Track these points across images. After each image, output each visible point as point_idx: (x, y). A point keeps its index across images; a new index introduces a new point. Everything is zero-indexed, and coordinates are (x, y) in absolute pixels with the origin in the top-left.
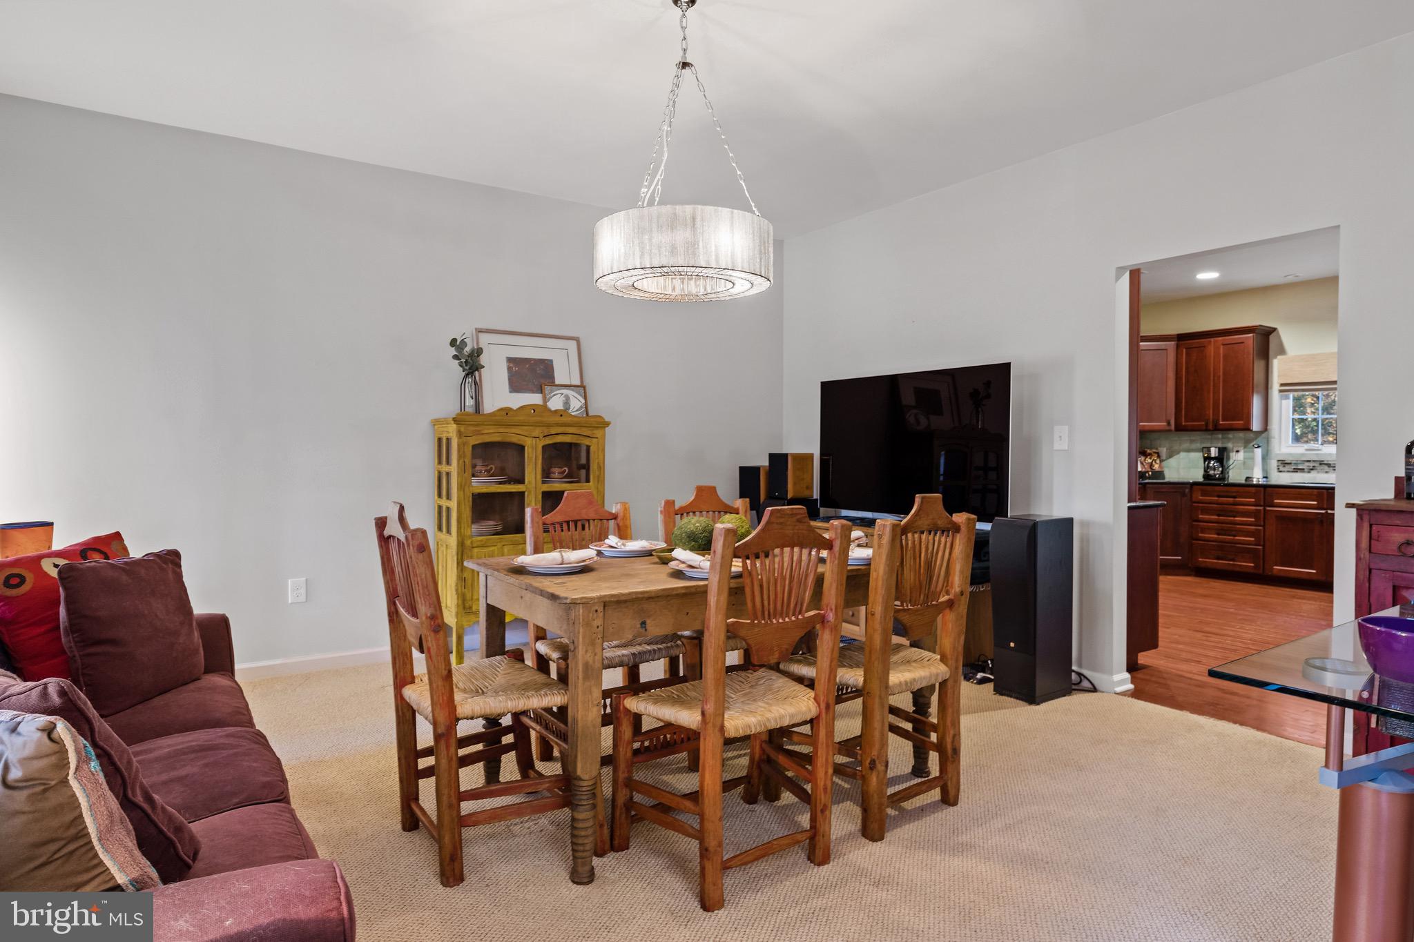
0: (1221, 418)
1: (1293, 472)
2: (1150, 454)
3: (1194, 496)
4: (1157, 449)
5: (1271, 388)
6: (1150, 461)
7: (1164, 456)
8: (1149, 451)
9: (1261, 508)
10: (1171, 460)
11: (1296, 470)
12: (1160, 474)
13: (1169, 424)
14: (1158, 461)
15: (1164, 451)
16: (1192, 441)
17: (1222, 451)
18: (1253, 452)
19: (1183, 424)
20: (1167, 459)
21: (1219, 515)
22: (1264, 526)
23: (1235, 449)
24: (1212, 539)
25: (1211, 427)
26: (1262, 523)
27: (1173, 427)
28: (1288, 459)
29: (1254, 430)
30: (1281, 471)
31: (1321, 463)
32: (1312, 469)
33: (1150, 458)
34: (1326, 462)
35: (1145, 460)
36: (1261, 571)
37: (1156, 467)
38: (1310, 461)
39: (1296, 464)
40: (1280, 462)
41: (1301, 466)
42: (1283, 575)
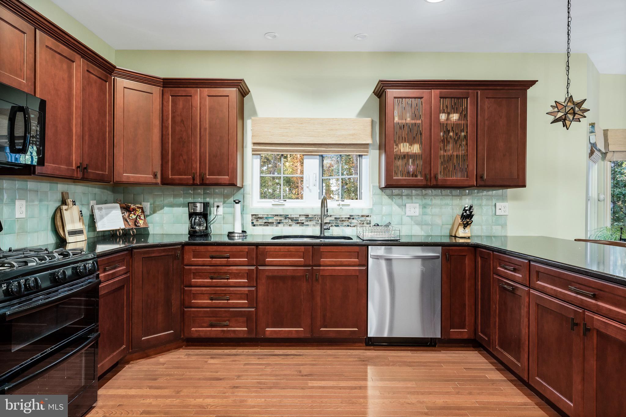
0: (207, 175)
1: (264, 225)
2: (134, 210)
3: (186, 257)
4: (141, 204)
5: (246, 147)
6: (134, 217)
7: (148, 212)
8: (132, 206)
9: (253, 268)
10: (155, 215)
11: (267, 224)
12: (143, 233)
13: (155, 176)
14: (142, 217)
15: (147, 206)
16: (175, 196)
17: (206, 205)
18: (234, 207)
19: (170, 177)
20: (151, 214)
21: (212, 278)
22: (256, 287)
23: (216, 204)
24: (205, 305)
25: (198, 181)
26: (255, 284)
27: (159, 180)
28: (260, 213)
29: (238, 185)
30: (254, 225)
31: (286, 217)
32: (279, 223)
33: (134, 214)
34: (289, 216)
35: (129, 216)
37: (141, 223)
38: (278, 215)
39: (266, 218)
40: (254, 216)
41: (270, 221)
42: (275, 336)
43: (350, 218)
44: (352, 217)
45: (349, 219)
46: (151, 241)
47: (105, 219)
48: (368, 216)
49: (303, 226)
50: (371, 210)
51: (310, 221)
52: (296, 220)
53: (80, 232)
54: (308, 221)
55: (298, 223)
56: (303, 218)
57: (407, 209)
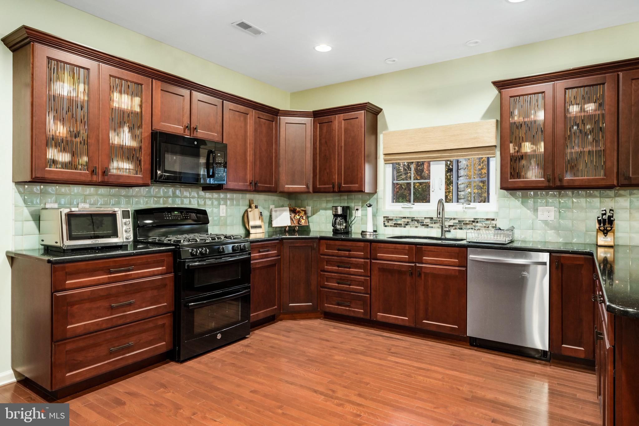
0: (343, 183)
1: (394, 226)
2: (299, 212)
3: (321, 248)
4: (305, 208)
5: (379, 158)
6: (298, 217)
7: (309, 214)
8: (298, 209)
9: (368, 261)
10: (314, 216)
11: (396, 225)
12: (305, 229)
13: (308, 187)
14: (304, 218)
15: (309, 209)
16: (328, 202)
17: (346, 209)
18: (366, 210)
19: (318, 186)
20: (312, 216)
21: (338, 267)
22: (370, 277)
23: (356, 208)
24: (334, 287)
25: (336, 190)
26: (369, 275)
27: (311, 190)
28: (391, 216)
29: (366, 191)
30: (386, 226)
31: (413, 219)
32: (407, 225)
33: (299, 215)
34: (416, 219)
35: (295, 216)
36: (368, 317)
37: (303, 222)
38: (405, 218)
39: (396, 220)
40: (385, 218)
41: (399, 222)
42: (384, 320)
43: (475, 221)
44: (476, 221)
45: (473, 222)
46: (312, 235)
47: (278, 219)
48: (493, 220)
49: (428, 227)
50: (497, 213)
51: (435, 223)
52: (421, 222)
53: (260, 227)
54: (432, 223)
55: (423, 225)
56: (428, 220)
57: (539, 213)
